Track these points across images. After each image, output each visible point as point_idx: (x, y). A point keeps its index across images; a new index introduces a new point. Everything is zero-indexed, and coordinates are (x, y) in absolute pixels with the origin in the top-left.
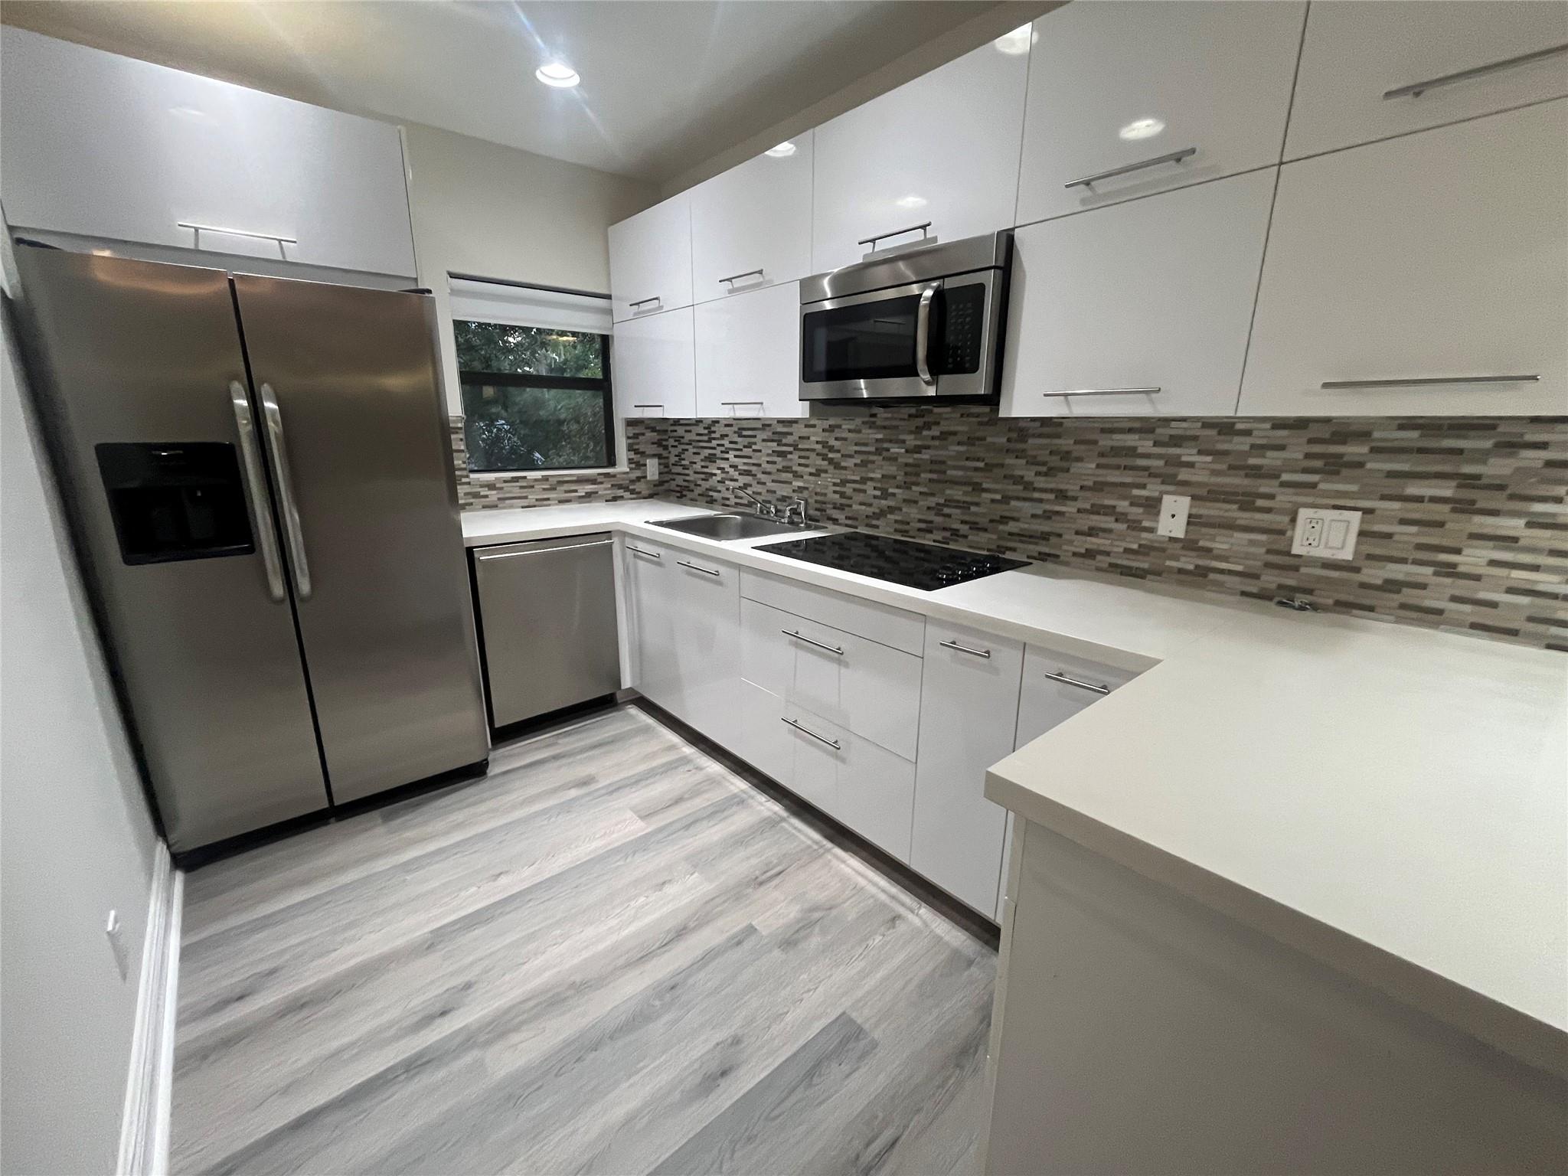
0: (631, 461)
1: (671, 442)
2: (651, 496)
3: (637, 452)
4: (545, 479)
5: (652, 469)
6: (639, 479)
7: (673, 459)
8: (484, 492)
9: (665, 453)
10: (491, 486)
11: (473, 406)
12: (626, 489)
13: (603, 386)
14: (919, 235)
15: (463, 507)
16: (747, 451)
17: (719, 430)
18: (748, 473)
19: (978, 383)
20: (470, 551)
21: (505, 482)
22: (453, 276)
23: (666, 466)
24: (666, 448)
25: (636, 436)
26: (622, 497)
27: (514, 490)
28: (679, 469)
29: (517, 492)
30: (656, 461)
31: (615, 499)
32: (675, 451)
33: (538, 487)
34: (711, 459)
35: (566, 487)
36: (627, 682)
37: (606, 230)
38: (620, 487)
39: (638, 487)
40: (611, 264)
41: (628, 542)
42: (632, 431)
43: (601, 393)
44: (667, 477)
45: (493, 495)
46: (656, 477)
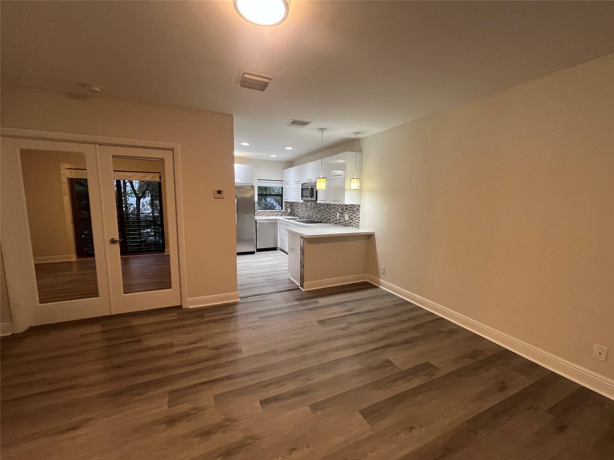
0: (285, 209)
1: (293, 206)
2: (288, 215)
3: (286, 207)
4: (269, 211)
5: (289, 210)
6: (286, 212)
7: (293, 209)
8: (259, 213)
9: (292, 208)
10: (261, 212)
11: (259, 199)
12: (284, 214)
13: (281, 196)
14: (311, 180)
15: (256, 215)
16: (302, 207)
17: (299, 204)
18: (302, 211)
19: (314, 199)
20: (256, 221)
21: (263, 212)
22: (258, 180)
23: (292, 210)
24: (292, 207)
25: (286, 204)
26: (283, 215)
27: (264, 213)
28: (294, 211)
29: (265, 213)
30: (290, 209)
31: (282, 215)
32: (294, 207)
33: (268, 213)
34: (298, 208)
35: (273, 213)
36: (279, 246)
37: (283, 171)
38: (283, 213)
39: (286, 213)
40: (284, 175)
41: (281, 221)
42: (286, 203)
43: (281, 197)
44: (292, 212)
45: (261, 214)
46: (290, 212)
